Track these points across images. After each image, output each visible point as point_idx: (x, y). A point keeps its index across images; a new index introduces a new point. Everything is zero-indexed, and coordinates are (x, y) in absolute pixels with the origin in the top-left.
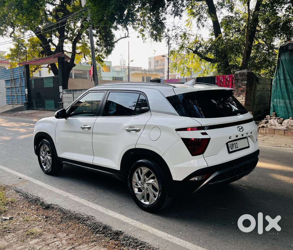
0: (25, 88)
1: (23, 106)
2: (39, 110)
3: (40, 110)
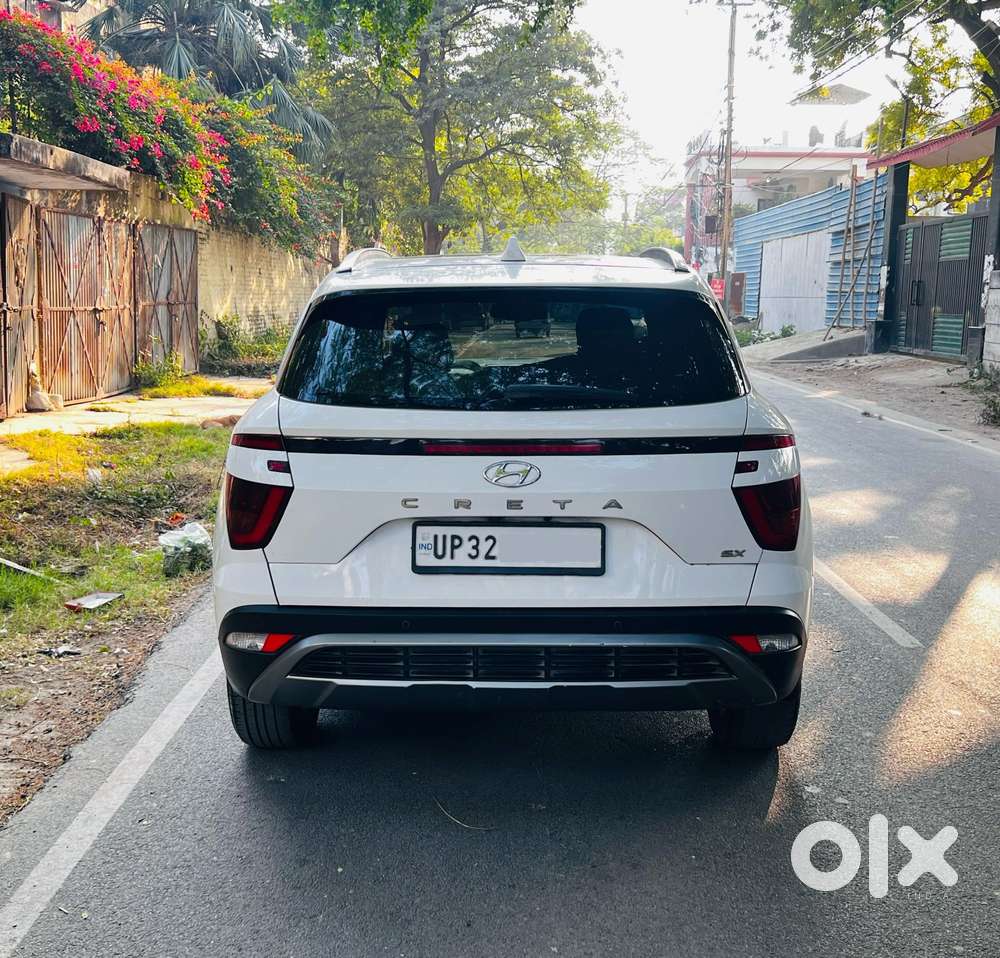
0: (883, 265)
1: (863, 337)
2: (912, 355)
3: (916, 356)
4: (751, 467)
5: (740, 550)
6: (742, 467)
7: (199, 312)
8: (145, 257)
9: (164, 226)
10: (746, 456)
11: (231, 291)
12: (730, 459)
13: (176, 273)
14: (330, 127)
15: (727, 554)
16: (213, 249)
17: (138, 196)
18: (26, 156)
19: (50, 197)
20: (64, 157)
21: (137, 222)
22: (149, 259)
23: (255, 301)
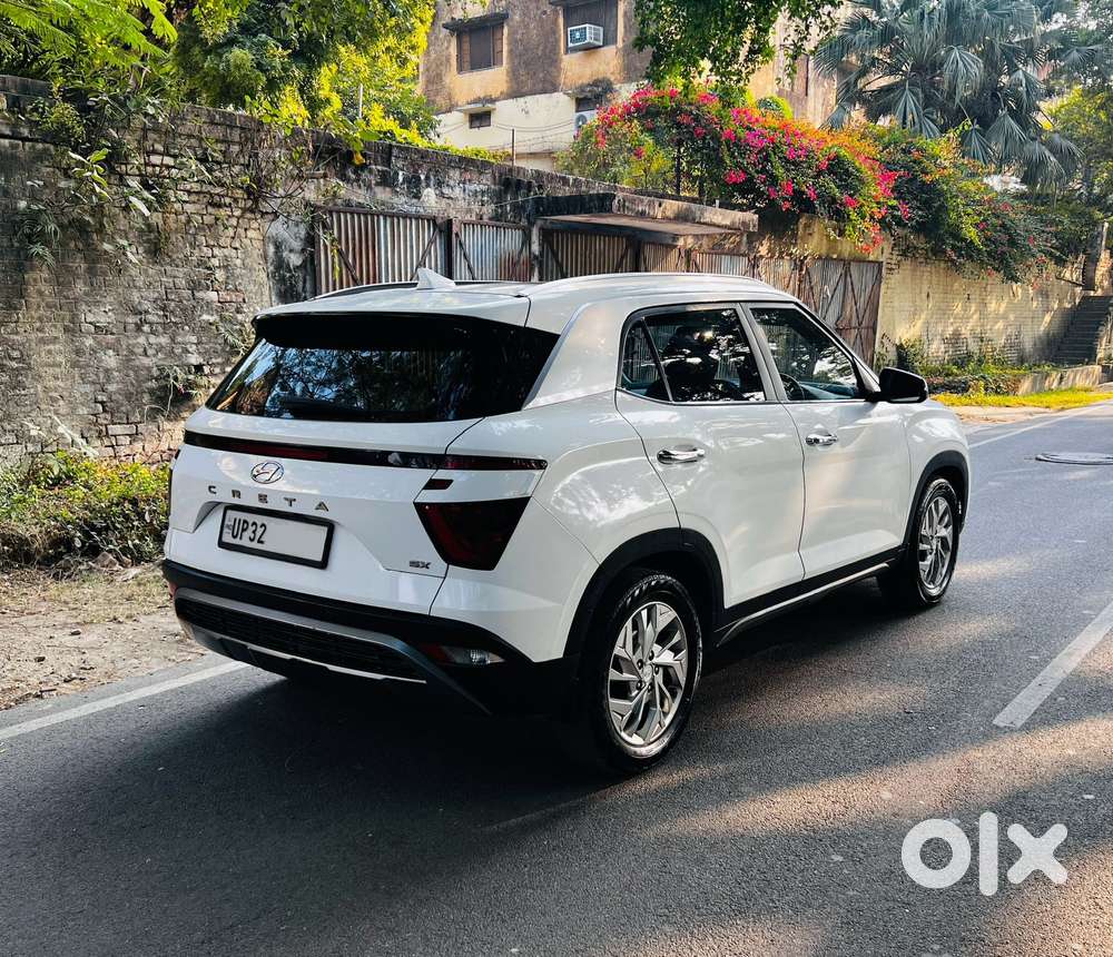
4: (444, 484)
5: (426, 562)
6: (433, 485)
7: (878, 336)
8: (812, 288)
9: (839, 259)
10: (442, 474)
11: (923, 316)
12: (427, 474)
13: (850, 301)
14: (1075, 151)
15: (414, 564)
16: (904, 278)
17: (810, 234)
18: (632, 210)
19: (705, 241)
20: (675, 208)
21: (805, 258)
22: (817, 290)
23: (955, 325)
